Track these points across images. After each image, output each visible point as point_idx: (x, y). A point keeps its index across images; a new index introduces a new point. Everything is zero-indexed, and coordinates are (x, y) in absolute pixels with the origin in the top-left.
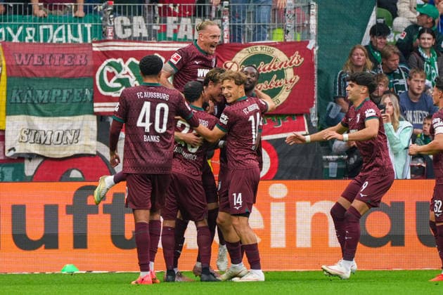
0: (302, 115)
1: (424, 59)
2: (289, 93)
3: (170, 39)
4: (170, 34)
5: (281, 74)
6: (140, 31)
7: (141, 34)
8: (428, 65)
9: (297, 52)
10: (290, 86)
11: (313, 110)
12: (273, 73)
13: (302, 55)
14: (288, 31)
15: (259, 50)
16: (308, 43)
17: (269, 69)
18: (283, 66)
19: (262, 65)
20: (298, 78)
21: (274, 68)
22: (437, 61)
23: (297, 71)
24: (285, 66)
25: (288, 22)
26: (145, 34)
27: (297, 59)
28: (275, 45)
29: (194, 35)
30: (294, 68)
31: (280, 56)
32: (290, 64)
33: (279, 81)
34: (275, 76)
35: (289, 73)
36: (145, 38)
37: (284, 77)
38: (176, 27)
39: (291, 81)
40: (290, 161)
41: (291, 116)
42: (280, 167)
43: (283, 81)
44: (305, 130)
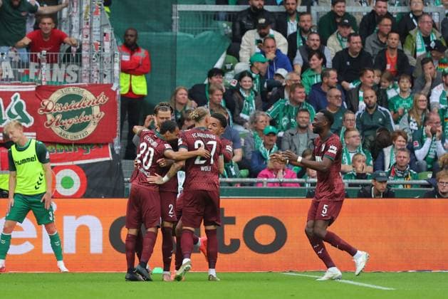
0: (107, 144)
1: (243, 98)
2: (95, 126)
3: (32, 80)
4: (32, 76)
5: (89, 111)
6: (7, 73)
7: (7, 76)
8: (247, 103)
9: (103, 93)
10: (97, 121)
11: (116, 140)
12: (82, 110)
13: (107, 95)
15: (71, 91)
16: (112, 85)
17: (79, 106)
18: (91, 104)
19: (73, 103)
20: (103, 114)
21: (83, 106)
22: (255, 99)
23: (102, 108)
24: (93, 104)
26: (11, 76)
27: (103, 98)
28: (84, 87)
29: (51, 77)
31: (89, 96)
32: (97, 102)
33: (87, 117)
34: (84, 112)
35: (96, 110)
36: (11, 80)
37: (91, 114)
38: (36, 70)
39: (97, 117)
40: (97, 182)
41: (98, 145)
42: (88, 186)
43: (90, 117)
44: (109, 156)
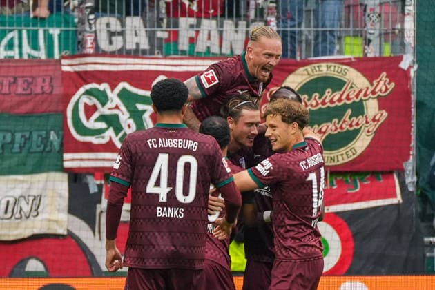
0: (391, 173)
2: (371, 138)
3: (183, 52)
4: (184, 44)
5: (358, 109)
6: (136, 40)
7: (138, 45)
9: (384, 74)
10: (373, 127)
11: (409, 166)
12: (345, 107)
13: (392, 77)
14: (370, 41)
15: (325, 70)
16: (400, 59)
17: (340, 100)
18: (361, 95)
19: (328, 94)
20: (385, 114)
21: (348, 98)
23: (383, 103)
24: (365, 95)
25: (369, 26)
26: (145, 45)
27: (384, 84)
28: (349, 63)
29: (221, 46)
30: (379, 98)
31: (357, 80)
32: (373, 92)
33: (355, 120)
34: (349, 112)
35: (372, 107)
36: (144, 52)
37: (363, 114)
38: (192, 33)
39: (374, 120)
41: (374, 174)
42: (356, 255)
43: (361, 120)
44: (394, 196)
